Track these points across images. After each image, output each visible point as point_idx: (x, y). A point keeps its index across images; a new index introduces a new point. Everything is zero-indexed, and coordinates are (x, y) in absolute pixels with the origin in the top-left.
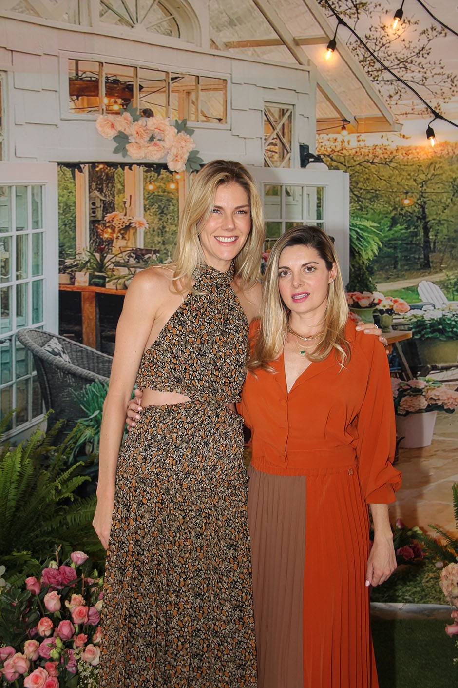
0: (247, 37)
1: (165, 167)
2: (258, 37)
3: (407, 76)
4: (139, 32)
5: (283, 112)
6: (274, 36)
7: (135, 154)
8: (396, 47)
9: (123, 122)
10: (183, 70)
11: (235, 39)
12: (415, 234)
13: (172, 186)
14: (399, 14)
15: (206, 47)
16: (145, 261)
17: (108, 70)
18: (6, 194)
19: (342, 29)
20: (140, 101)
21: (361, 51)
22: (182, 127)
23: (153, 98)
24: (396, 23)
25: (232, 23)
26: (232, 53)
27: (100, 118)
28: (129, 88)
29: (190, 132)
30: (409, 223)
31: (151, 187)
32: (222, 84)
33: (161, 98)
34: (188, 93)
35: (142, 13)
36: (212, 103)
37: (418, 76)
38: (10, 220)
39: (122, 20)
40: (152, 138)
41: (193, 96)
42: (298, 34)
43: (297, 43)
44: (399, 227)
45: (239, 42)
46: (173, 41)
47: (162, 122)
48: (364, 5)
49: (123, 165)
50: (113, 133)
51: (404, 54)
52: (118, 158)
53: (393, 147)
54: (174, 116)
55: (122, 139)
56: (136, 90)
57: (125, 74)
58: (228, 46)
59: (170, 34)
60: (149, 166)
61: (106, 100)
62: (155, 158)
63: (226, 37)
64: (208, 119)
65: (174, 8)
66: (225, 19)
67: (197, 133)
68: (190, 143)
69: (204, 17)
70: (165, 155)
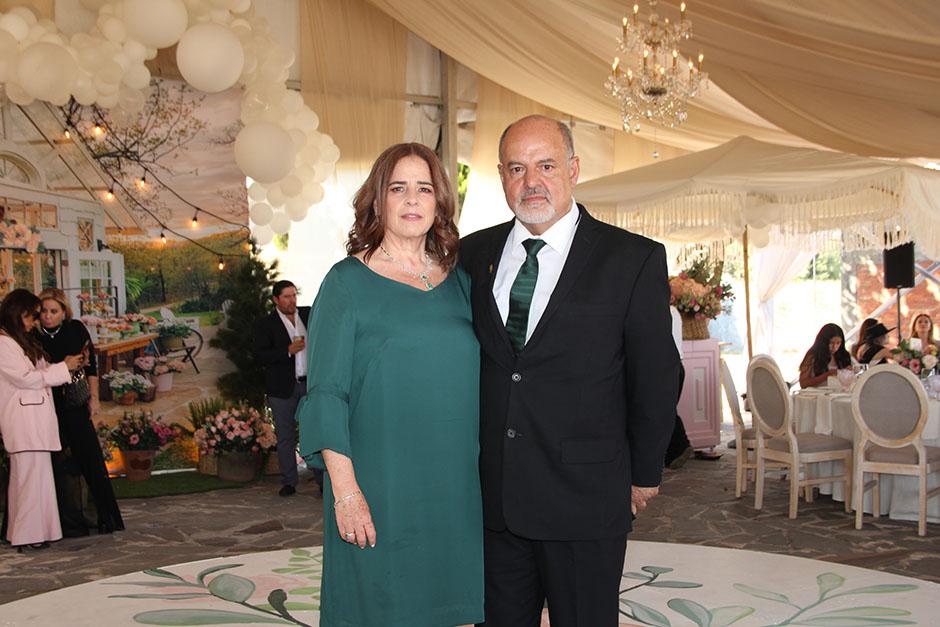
0: (66, 185)
1: (25, 250)
2: (72, 185)
3: (149, 208)
4: (7, 180)
5: (87, 223)
6: (81, 185)
7: (7, 243)
8: (142, 194)
10: (32, 200)
11: (60, 186)
12: (157, 285)
13: (29, 260)
14: (144, 179)
15: (44, 189)
19: (116, 184)
21: (126, 195)
22: (33, 230)
23: (16, 214)
24: (142, 183)
25: (58, 178)
26: (59, 192)
29: (38, 232)
30: (155, 279)
31: (17, 261)
32: (54, 208)
33: (21, 214)
34: (36, 212)
35: (8, 171)
36: (50, 218)
37: (154, 209)
40: (18, 235)
41: (39, 214)
42: (92, 185)
43: (93, 189)
44: (149, 281)
45: (62, 187)
46: (26, 185)
47: (21, 226)
48: (125, 173)
51: (147, 197)
53: (144, 242)
54: (29, 224)
56: (6, 210)
58: (56, 189)
59: (24, 182)
60: (15, 249)
62: (20, 244)
63: (55, 184)
64: (47, 225)
65: (26, 169)
66: (54, 175)
67: (42, 232)
68: (39, 238)
69: (42, 174)
70: (26, 244)
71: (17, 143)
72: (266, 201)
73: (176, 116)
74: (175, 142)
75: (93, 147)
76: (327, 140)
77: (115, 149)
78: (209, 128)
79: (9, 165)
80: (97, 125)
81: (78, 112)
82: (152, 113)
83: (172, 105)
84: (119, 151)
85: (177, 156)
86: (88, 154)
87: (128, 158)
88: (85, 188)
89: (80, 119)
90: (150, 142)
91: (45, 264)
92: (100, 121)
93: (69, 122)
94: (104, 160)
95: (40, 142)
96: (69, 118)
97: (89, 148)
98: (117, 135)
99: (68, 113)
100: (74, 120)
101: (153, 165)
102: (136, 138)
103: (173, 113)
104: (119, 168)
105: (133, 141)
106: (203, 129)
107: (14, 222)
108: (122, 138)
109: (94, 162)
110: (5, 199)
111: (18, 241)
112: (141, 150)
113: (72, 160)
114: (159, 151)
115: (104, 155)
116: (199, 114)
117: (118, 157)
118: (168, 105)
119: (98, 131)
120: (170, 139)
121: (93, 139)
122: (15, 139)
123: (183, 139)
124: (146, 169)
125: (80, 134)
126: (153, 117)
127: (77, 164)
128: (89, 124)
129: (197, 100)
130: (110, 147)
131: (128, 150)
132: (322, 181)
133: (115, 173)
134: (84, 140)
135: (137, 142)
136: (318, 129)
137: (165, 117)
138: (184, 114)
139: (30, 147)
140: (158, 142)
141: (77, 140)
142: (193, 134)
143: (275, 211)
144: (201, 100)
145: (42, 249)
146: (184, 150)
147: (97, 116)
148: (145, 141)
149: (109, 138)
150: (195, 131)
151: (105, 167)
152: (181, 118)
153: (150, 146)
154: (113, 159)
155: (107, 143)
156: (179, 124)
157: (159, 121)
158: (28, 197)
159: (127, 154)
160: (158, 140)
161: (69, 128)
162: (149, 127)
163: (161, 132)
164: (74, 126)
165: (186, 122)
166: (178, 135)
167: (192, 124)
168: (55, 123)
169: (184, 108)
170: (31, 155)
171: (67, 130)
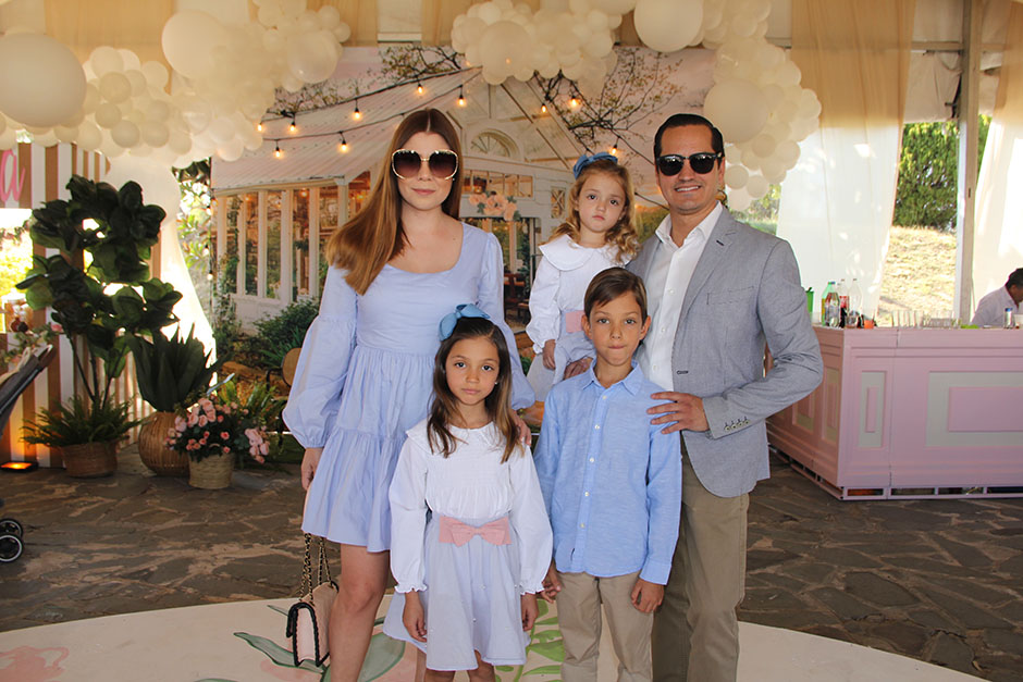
0: (542, 157)
1: (502, 219)
2: (548, 156)
4: (490, 155)
5: (560, 192)
6: (555, 156)
7: (488, 213)
9: (483, 198)
10: (511, 172)
11: (537, 158)
13: (506, 228)
14: (615, 147)
15: (523, 162)
17: (474, 173)
20: (490, 187)
22: (511, 200)
23: (496, 186)
24: (614, 150)
25: (535, 150)
26: (535, 164)
27: (471, 196)
28: (485, 181)
29: (515, 202)
32: (530, 179)
33: (500, 186)
34: (514, 183)
35: (491, 147)
36: (525, 188)
39: (482, 150)
40: (496, 205)
41: (516, 185)
42: (567, 155)
43: (567, 159)
46: (507, 159)
47: (501, 197)
48: (598, 142)
49: (481, 219)
50: (476, 204)
52: (479, 215)
54: (507, 194)
55: (481, 206)
56: (488, 182)
57: (483, 176)
58: (533, 161)
59: (504, 155)
60: (494, 219)
61: (473, 188)
62: (497, 214)
63: (530, 158)
64: (523, 195)
65: (506, 143)
66: (531, 148)
67: (518, 202)
68: (513, 208)
69: (521, 147)
70: (503, 213)
71: (501, 121)
72: (741, 165)
73: (651, 82)
74: (649, 109)
75: (568, 119)
76: (810, 95)
77: (589, 120)
78: (684, 91)
79: (493, 141)
80: (574, 97)
81: (556, 87)
82: (627, 82)
83: (647, 73)
84: (594, 121)
85: (650, 122)
86: (564, 126)
87: (602, 126)
88: (560, 159)
89: (557, 94)
90: (624, 110)
91: (520, 231)
92: (576, 94)
93: (547, 98)
94: (578, 130)
95: (521, 118)
96: (548, 93)
97: (564, 120)
98: (592, 106)
99: (546, 89)
100: (552, 95)
101: (626, 133)
102: (610, 108)
103: (648, 80)
104: (593, 138)
105: (607, 111)
106: (679, 94)
107: (494, 193)
108: (597, 109)
109: (569, 133)
110: (488, 172)
111: (496, 210)
112: (614, 118)
113: (548, 133)
114: (632, 118)
115: (578, 126)
116: (673, 79)
117: (592, 127)
118: (643, 73)
119: (574, 104)
120: (645, 105)
121: (569, 111)
122: (500, 117)
123: (657, 105)
124: (619, 137)
125: (557, 108)
126: (628, 86)
127: (554, 136)
128: (565, 98)
129: (673, 66)
130: (585, 117)
131: (601, 120)
132: (801, 140)
133: (589, 142)
134: (560, 113)
135: (611, 111)
136: (801, 83)
137: (640, 85)
138: (659, 79)
139: (512, 123)
140: (632, 109)
141: (554, 112)
142: (669, 99)
143: (751, 173)
144: (677, 65)
145: (517, 217)
146: (658, 116)
147: (573, 89)
148: (619, 110)
149: (584, 109)
150: (670, 96)
151: (579, 138)
152: (657, 84)
153: (626, 114)
154: (587, 129)
155: (582, 114)
156: (653, 90)
157: (634, 89)
158: (507, 170)
159: (601, 123)
160: (632, 107)
161: (547, 103)
162: (623, 96)
163: (635, 99)
164: (551, 101)
165: (662, 88)
166: (652, 102)
167: (668, 90)
168: (535, 99)
169: (659, 74)
170: (511, 131)
171: (544, 105)
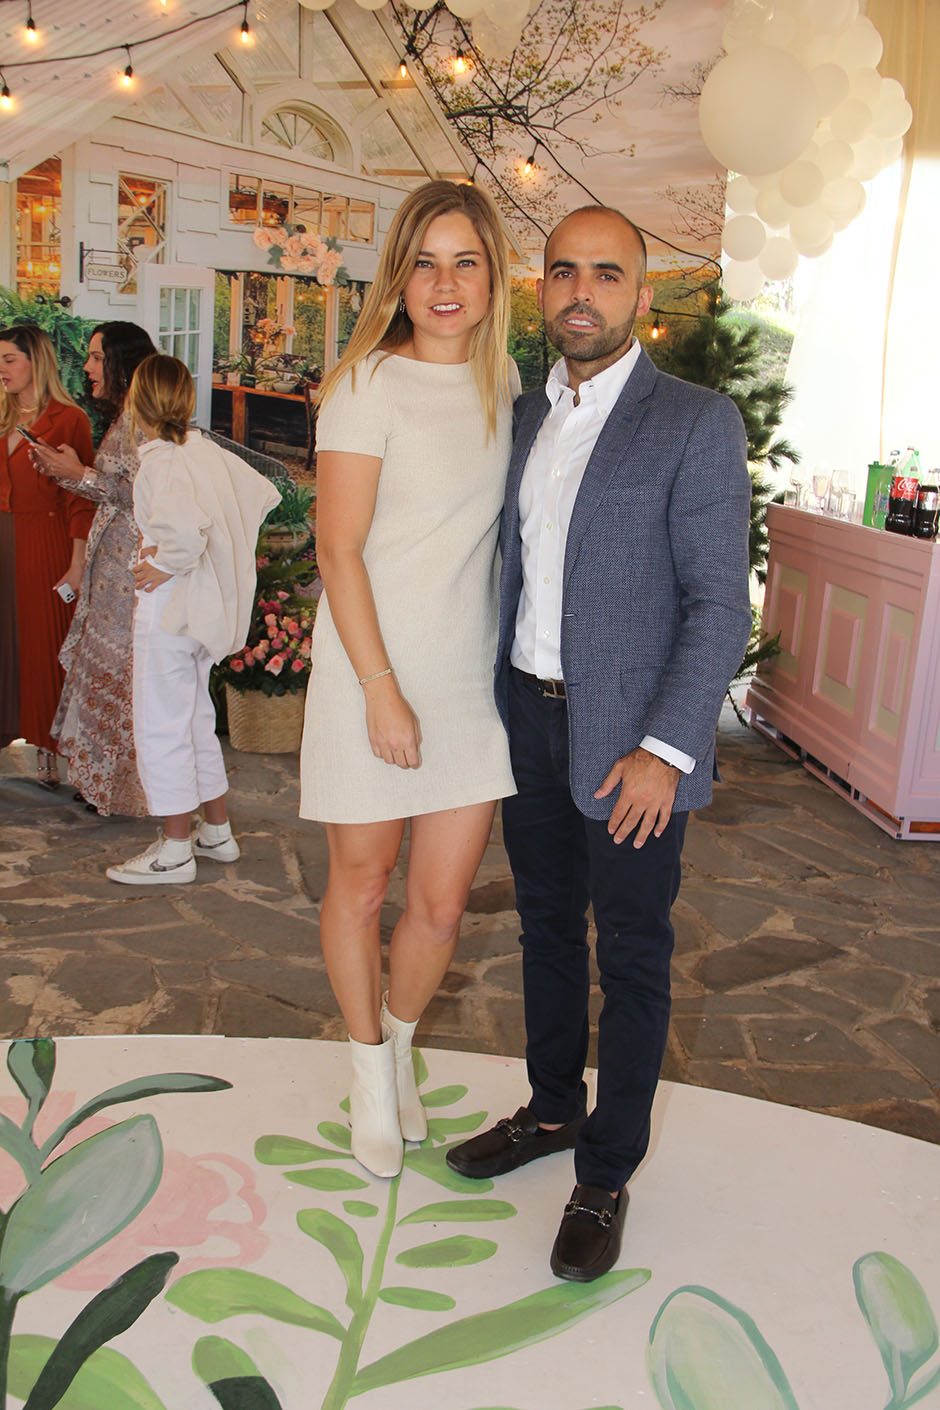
0: (394, 167)
1: (314, 279)
2: (404, 167)
3: (535, 216)
4: (296, 154)
6: (420, 167)
7: (288, 266)
8: (527, 188)
9: (280, 237)
10: (336, 192)
11: (384, 167)
12: (536, 358)
13: (321, 298)
14: (531, 160)
15: (357, 173)
16: (292, 366)
17: (265, 186)
18: (167, 296)
19: (481, 172)
20: (295, 217)
21: (497, 189)
22: (331, 245)
23: (307, 215)
24: (528, 168)
25: (381, 152)
26: (380, 179)
27: (258, 230)
28: (285, 204)
29: (339, 249)
30: (532, 348)
31: (301, 298)
32: (370, 207)
33: (313, 216)
34: (339, 213)
35: (299, 137)
36: (361, 224)
37: (545, 217)
38: (169, 322)
39: (281, 141)
40: (305, 253)
41: (343, 216)
44: (522, 350)
45: (387, 170)
46: (327, 164)
47: (313, 238)
48: (500, 148)
49: (276, 276)
50: (267, 246)
51: (534, 195)
52: (272, 269)
53: (520, 278)
54: (325, 234)
55: (277, 252)
56: (291, 206)
57: (282, 193)
58: (377, 172)
59: (324, 157)
60: (300, 278)
61: (263, 214)
62: (306, 270)
63: (376, 164)
64: (355, 238)
65: (329, 134)
66: (375, 148)
67: (346, 251)
68: (337, 261)
69: (356, 147)
70: (317, 268)
71: (320, 86)
72: (755, 215)
73: (606, 38)
74: (598, 91)
75: (448, 97)
76: (893, 91)
77: (486, 102)
78: (666, 64)
79: (303, 125)
80: (460, 54)
81: (429, 28)
82: (562, 33)
83: (600, 17)
84: (495, 105)
85: (598, 117)
86: (438, 110)
87: (508, 118)
88: (427, 173)
89: (430, 42)
90: (552, 88)
91: (346, 305)
92: (465, 47)
93: (411, 49)
94: (467, 121)
95: (357, 85)
96: (412, 39)
97: (440, 97)
98: (494, 74)
99: (410, 29)
100: (419, 45)
101: (552, 135)
102: (526, 82)
103: (601, 33)
104: (491, 138)
105: (520, 87)
106: (654, 66)
107: (301, 229)
108: (502, 81)
109: (447, 124)
110: (291, 187)
111: (304, 263)
112: (533, 103)
113: (408, 119)
114: (565, 108)
115: (465, 113)
116: (650, 35)
117: (491, 116)
118: (593, 16)
119: (460, 68)
120: (590, 84)
121: (449, 80)
122: (317, 79)
123: (614, 85)
124: (539, 142)
125: (427, 72)
126: (563, 40)
127: (418, 129)
128: (445, 52)
129: (649, 8)
130: (479, 96)
131: (508, 104)
132: (868, 178)
133: (483, 147)
134: (433, 83)
135: (527, 89)
136: (879, 68)
137: (584, 40)
138: (621, 34)
139: (342, 92)
140: (567, 90)
141: (421, 80)
142: (635, 76)
143: (771, 233)
144: (658, 6)
145: (344, 281)
146: (613, 107)
147: (461, 37)
148: (543, 87)
149: (479, 79)
150: (638, 69)
151: (465, 135)
152: (616, 42)
153: (551, 97)
154: (480, 120)
155: (473, 89)
156: (609, 54)
157: (574, 48)
158: (330, 185)
159: (508, 111)
160: (567, 84)
161: (410, 58)
162: (552, 60)
163: (574, 70)
164: (417, 56)
165: (624, 51)
166: (604, 77)
167: (635, 57)
168: (387, 49)
169: (623, 22)
170: (339, 107)
171: (403, 63)
